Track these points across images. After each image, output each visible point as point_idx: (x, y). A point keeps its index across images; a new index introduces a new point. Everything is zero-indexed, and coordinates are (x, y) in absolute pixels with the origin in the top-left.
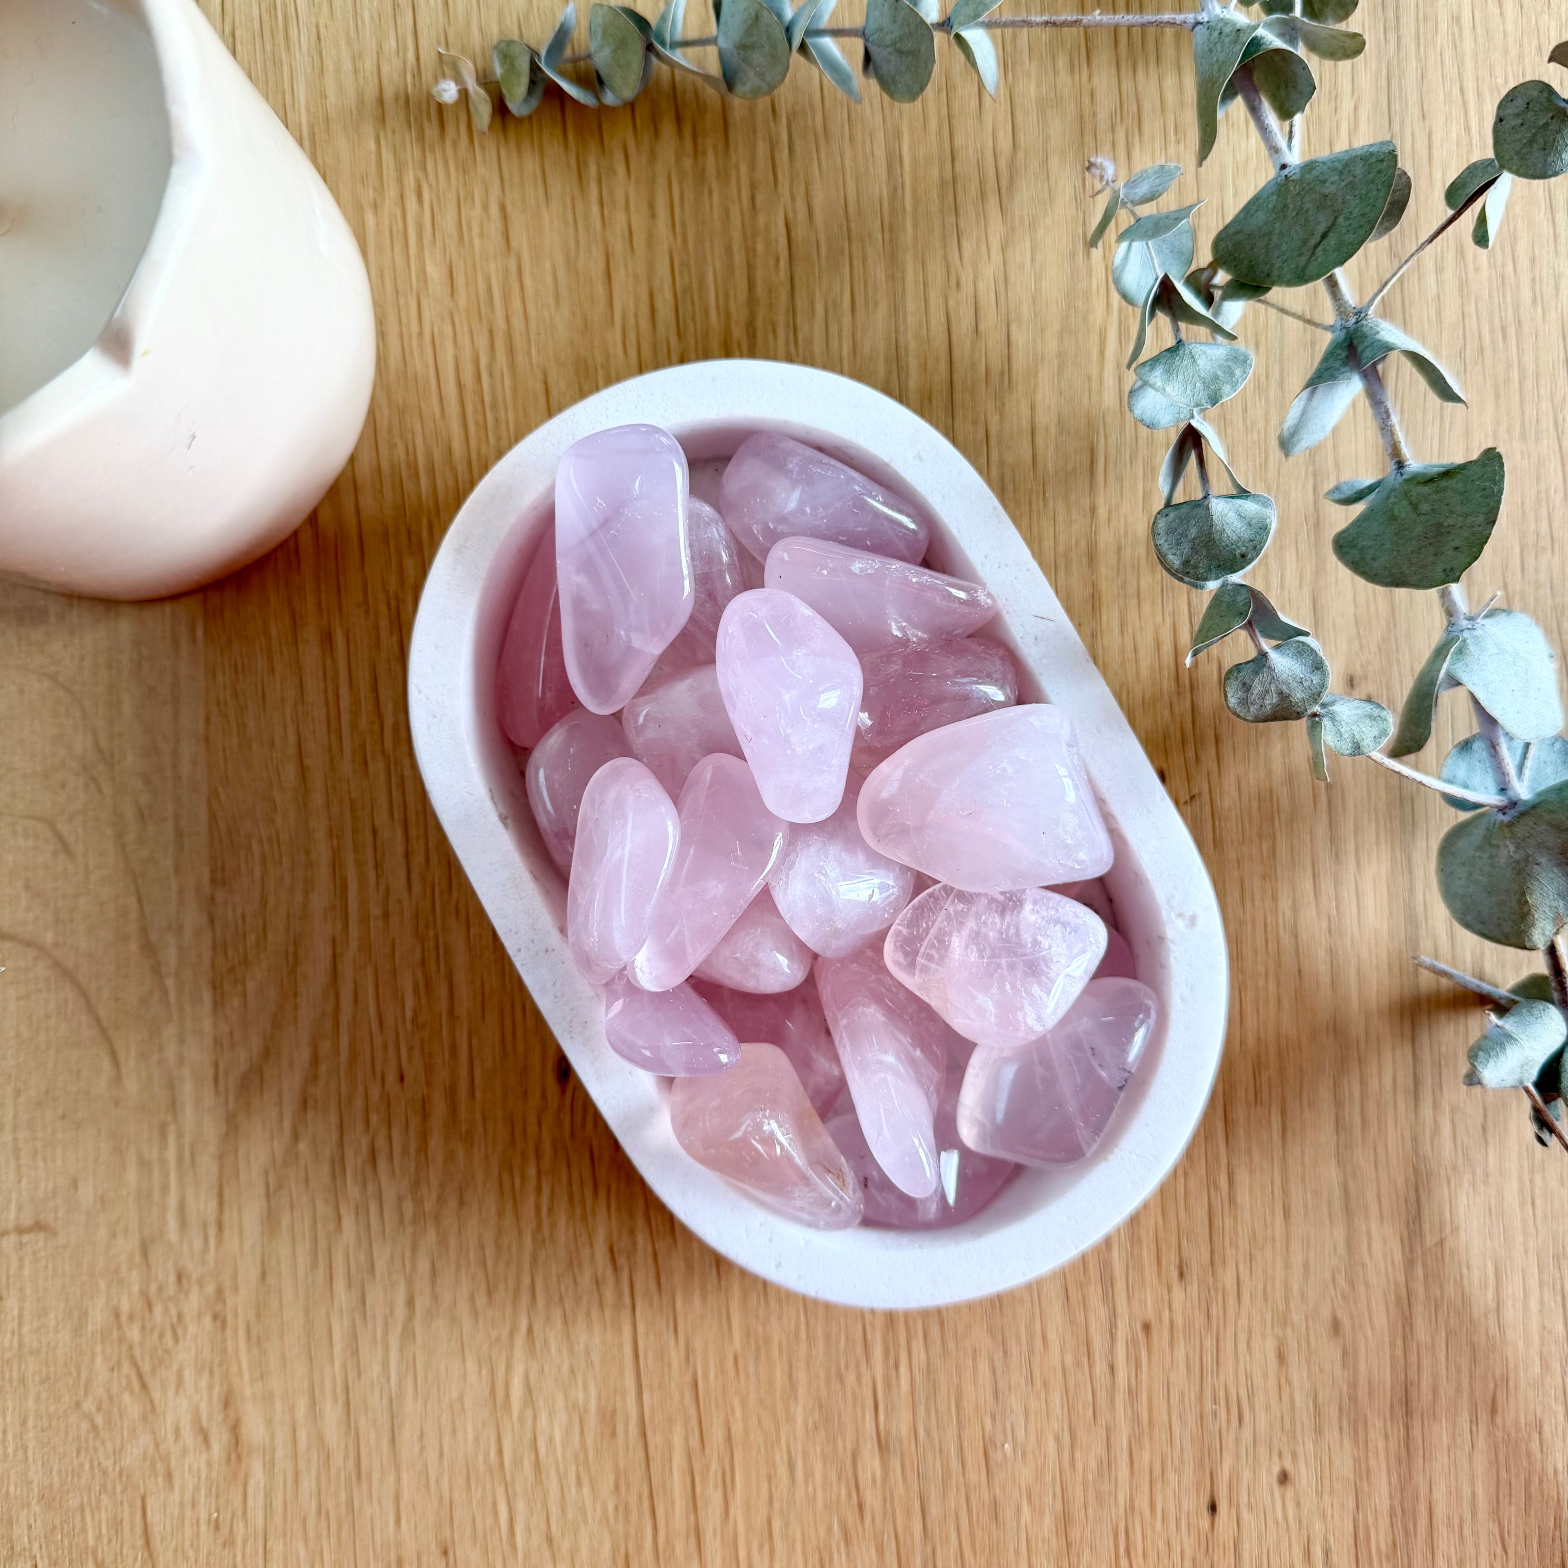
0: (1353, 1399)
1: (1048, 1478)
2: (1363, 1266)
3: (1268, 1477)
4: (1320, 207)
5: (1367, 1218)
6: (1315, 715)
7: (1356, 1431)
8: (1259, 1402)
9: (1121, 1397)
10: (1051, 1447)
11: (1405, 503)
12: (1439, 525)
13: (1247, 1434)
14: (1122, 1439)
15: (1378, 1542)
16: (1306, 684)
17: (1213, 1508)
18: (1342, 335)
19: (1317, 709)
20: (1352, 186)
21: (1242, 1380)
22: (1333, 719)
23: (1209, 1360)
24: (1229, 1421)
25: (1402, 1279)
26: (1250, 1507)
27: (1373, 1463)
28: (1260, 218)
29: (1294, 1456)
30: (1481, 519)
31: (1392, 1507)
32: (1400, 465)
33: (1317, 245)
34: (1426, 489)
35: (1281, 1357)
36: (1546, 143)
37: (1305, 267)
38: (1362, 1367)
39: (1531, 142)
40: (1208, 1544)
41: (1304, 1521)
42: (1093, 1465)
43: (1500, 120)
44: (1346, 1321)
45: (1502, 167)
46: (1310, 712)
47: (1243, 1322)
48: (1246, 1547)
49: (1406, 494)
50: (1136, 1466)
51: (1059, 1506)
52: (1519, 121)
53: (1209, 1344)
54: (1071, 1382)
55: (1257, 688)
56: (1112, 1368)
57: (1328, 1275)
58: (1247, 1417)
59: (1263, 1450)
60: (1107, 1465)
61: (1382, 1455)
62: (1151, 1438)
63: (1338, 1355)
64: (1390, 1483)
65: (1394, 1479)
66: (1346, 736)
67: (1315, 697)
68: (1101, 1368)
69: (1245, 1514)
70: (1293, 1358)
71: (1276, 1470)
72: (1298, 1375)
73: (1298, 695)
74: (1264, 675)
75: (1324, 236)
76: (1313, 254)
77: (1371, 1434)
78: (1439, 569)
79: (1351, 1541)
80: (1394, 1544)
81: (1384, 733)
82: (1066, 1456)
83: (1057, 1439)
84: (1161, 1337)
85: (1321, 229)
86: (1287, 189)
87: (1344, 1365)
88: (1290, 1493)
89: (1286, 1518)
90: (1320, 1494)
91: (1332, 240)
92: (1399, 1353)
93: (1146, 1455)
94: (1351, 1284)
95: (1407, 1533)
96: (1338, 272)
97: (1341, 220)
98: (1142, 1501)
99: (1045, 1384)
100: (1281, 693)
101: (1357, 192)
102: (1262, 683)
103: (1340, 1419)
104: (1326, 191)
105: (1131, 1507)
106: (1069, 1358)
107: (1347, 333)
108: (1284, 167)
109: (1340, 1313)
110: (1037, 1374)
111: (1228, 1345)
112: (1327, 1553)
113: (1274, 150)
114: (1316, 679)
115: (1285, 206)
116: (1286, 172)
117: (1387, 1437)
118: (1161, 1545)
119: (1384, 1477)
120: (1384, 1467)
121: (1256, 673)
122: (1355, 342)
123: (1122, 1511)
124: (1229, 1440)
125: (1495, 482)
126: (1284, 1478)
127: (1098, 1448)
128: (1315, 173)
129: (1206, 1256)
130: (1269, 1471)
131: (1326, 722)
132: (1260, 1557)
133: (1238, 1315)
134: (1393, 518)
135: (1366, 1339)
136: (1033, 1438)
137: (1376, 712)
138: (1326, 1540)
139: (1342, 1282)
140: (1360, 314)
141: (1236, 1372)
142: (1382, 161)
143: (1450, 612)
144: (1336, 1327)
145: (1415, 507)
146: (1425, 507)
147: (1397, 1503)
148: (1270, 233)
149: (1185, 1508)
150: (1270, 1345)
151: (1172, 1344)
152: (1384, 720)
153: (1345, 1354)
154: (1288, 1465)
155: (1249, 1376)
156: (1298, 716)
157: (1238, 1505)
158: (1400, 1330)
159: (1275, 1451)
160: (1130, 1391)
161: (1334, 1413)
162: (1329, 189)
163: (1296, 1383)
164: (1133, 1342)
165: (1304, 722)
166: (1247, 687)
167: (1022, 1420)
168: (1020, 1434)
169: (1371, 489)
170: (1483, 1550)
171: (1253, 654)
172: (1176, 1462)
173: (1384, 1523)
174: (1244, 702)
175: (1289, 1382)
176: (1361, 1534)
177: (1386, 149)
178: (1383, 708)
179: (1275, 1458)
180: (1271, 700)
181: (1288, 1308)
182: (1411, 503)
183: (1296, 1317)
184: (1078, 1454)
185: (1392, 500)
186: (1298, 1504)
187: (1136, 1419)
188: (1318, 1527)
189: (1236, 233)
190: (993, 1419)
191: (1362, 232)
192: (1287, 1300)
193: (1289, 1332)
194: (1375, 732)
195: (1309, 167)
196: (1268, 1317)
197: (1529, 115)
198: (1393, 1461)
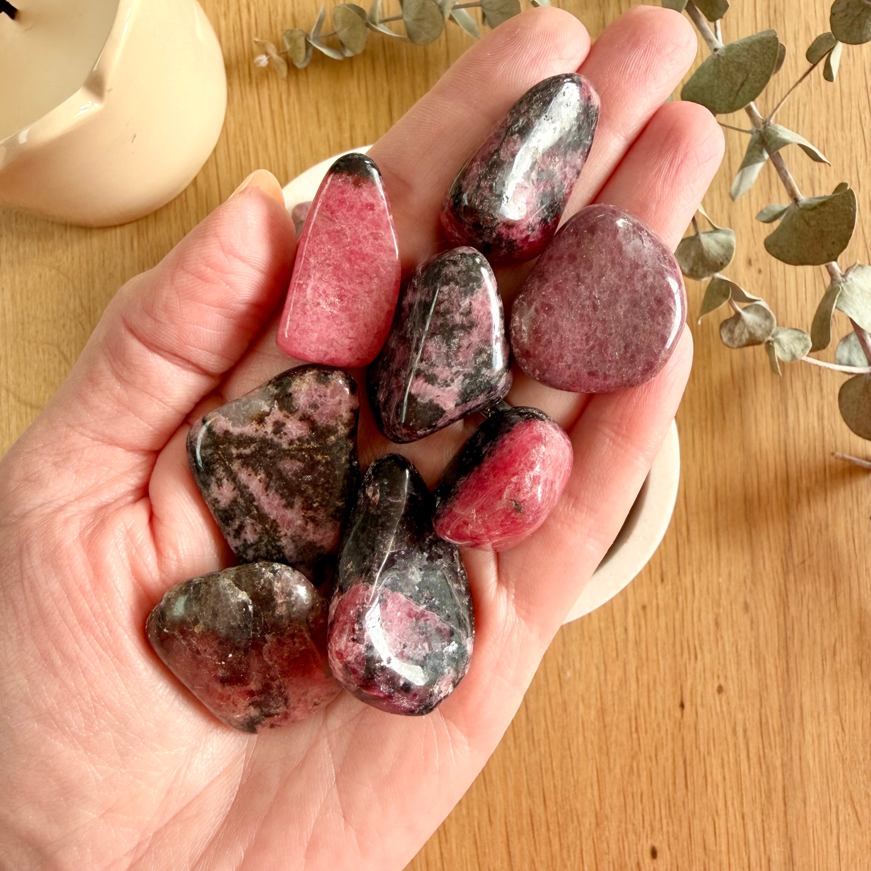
0: (757, 646)
1: (593, 689)
2: (761, 575)
3: (711, 689)
4: (738, 70)
5: (762, 549)
6: (769, 342)
7: (759, 663)
8: (706, 647)
9: (631, 646)
10: (594, 673)
11: (802, 221)
12: (822, 232)
13: (699, 666)
14: (632, 668)
15: (773, 725)
16: (763, 326)
17: (682, 706)
18: (757, 136)
19: (770, 338)
20: (755, 57)
21: (696, 636)
22: (779, 342)
23: (677, 625)
24: (690, 659)
25: (782, 581)
26: (702, 705)
27: (769, 682)
28: (706, 79)
29: (726, 678)
30: (845, 227)
31: (780, 706)
32: (796, 200)
33: (739, 90)
34: (813, 213)
35: (717, 624)
36: (860, 24)
37: (733, 103)
38: (761, 629)
39: (852, 24)
40: (680, 725)
41: (733, 714)
42: (617, 682)
43: (833, 14)
44: (752, 605)
45: (837, 39)
46: (766, 340)
47: (696, 605)
48: (701, 726)
49: (802, 216)
50: (640, 683)
51: (599, 704)
52: (844, 14)
53: (678, 616)
54: (604, 638)
55: (737, 331)
56: (626, 630)
57: (742, 580)
58: (699, 657)
59: (708, 675)
60: (624, 682)
61: (774, 678)
62: (648, 668)
63: (748, 623)
64: (779, 693)
65: (781, 691)
66: (787, 351)
67: (768, 332)
68: (619, 630)
69: (700, 709)
70: (724, 624)
71: (716, 685)
72: (727, 634)
73: (759, 333)
74: (740, 325)
75: (742, 85)
76: (737, 95)
77: (768, 666)
78: (825, 254)
79: (759, 725)
80: (782, 726)
81: (806, 347)
82: (602, 677)
83: (597, 668)
84: (651, 613)
85: (740, 81)
86: (720, 62)
87: (752, 628)
88: (724, 697)
89: (722, 712)
90: (740, 698)
91: (747, 87)
92: (782, 621)
93: (645, 677)
94: (754, 583)
95: (789, 720)
96: (752, 104)
97: (750, 76)
98: (644, 702)
99: (590, 638)
100: (750, 333)
101: (758, 60)
102: (740, 329)
103: (751, 658)
104: (741, 61)
105: (638, 705)
106: (603, 624)
107: (760, 135)
108: (716, 50)
109: (749, 600)
110: (586, 633)
111: (688, 617)
112: (745, 731)
113: (709, 41)
114: (768, 323)
115: (719, 71)
116: (718, 52)
117: (776, 668)
118: (655, 725)
119: (775, 690)
120: (775, 685)
121: (736, 324)
122: (765, 139)
123: (633, 708)
124: (690, 669)
125: (851, 206)
126: (720, 689)
127: (619, 673)
128: (734, 51)
129: (675, 571)
130: (713, 686)
131: (776, 346)
132: (709, 733)
133: (693, 601)
134: (796, 229)
135: (764, 615)
136: (584, 667)
137: (801, 335)
138: (745, 723)
139: (749, 582)
140: (766, 123)
141: (693, 632)
142: (770, 42)
143: (832, 274)
144: (746, 607)
145: (808, 224)
146: (813, 223)
147: (782, 702)
148: (713, 86)
149: (667, 706)
150: (711, 616)
151: (658, 617)
152: (806, 339)
153: (752, 623)
154: (722, 682)
155: (699, 635)
156: (759, 343)
157: (696, 705)
158: (782, 609)
159: (715, 676)
160: (636, 643)
161: (747, 654)
162: (742, 60)
163: (726, 638)
164: (636, 616)
165: (763, 346)
166: (732, 331)
167: (578, 658)
168: (578, 665)
169: (781, 213)
170: (831, 729)
171: (733, 313)
172: (662, 681)
173: (776, 714)
174: (731, 339)
175: (722, 638)
176: (764, 721)
177: (771, 35)
178: (804, 333)
179: (716, 679)
180: (746, 336)
181: (720, 598)
182: (805, 221)
183: (724, 602)
184: (609, 676)
185: (795, 219)
186: (729, 704)
187: (640, 658)
188: (740, 716)
189: (694, 87)
190: (563, 656)
191: (763, 81)
192: (720, 593)
193: (721, 610)
194: (802, 347)
195: (730, 48)
196: (710, 602)
197: (850, 10)
198: (780, 680)
